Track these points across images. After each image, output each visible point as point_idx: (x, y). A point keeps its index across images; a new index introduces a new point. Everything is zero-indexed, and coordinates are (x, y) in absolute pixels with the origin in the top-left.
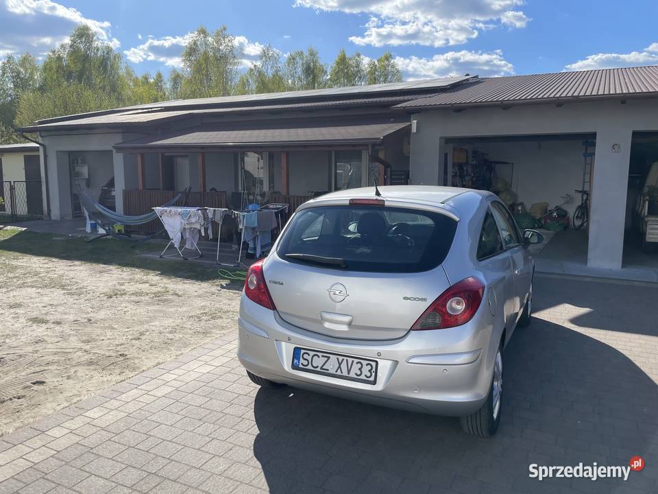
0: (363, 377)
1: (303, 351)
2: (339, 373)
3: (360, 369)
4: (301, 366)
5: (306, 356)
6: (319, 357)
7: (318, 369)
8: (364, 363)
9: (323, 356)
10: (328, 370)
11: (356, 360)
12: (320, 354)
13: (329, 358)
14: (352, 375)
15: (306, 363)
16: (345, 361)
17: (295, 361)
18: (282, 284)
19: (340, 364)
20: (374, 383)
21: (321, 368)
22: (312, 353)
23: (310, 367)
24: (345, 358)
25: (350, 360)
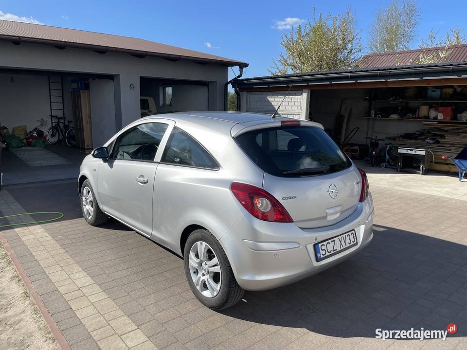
0: (352, 243)
1: (320, 245)
2: (342, 248)
3: (350, 239)
4: (322, 256)
5: (323, 248)
6: (330, 243)
7: (332, 252)
8: (350, 233)
9: (332, 242)
10: (336, 250)
11: (347, 234)
12: (330, 241)
13: (334, 241)
14: (348, 245)
15: (324, 252)
16: (342, 238)
17: (318, 255)
18: (296, 197)
19: (341, 242)
20: (357, 244)
21: (333, 251)
22: (325, 243)
23: (327, 254)
24: (342, 236)
25: (344, 235)
